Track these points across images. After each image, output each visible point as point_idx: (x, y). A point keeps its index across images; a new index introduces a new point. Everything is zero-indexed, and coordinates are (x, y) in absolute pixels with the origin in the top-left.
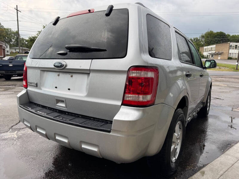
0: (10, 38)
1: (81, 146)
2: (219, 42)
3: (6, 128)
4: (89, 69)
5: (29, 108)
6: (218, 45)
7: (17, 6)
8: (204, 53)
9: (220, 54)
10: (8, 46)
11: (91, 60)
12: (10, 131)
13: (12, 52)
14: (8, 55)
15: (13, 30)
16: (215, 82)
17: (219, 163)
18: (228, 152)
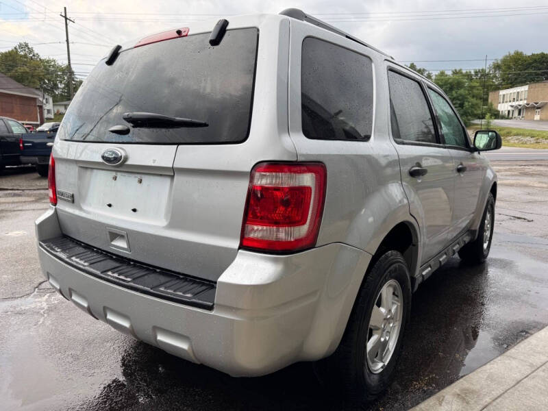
0: (53, 81)
1: (156, 337)
2: (539, 79)
3: (28, 288)
4: (171, 166)
5: (56, 249)
6: (533, 85)
7: (65, 8)
8: (499, 105)
9: (538, 108)
10: (51, 100)
11: (176, 146)
12: (35, 293)
13: (58, 112)
14: (49, 120)
15: (60, 64)
16: (520, 178)
17: (485, 377)
18: (512, 351)
